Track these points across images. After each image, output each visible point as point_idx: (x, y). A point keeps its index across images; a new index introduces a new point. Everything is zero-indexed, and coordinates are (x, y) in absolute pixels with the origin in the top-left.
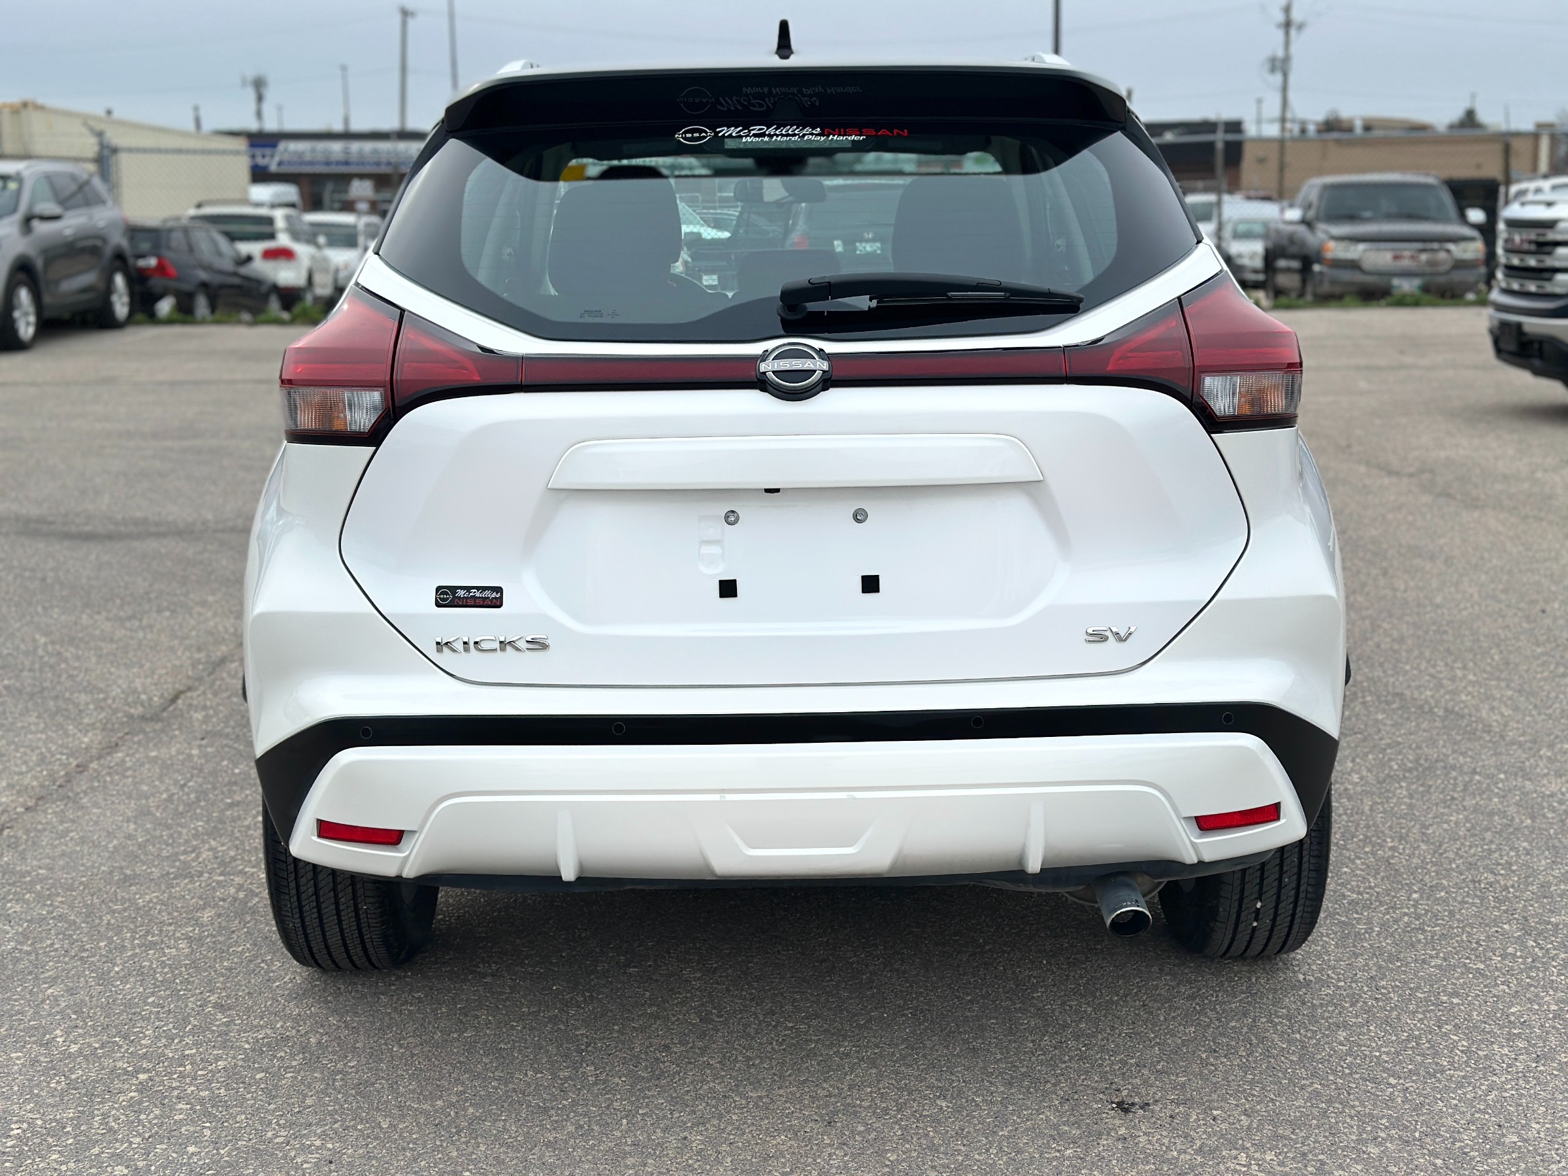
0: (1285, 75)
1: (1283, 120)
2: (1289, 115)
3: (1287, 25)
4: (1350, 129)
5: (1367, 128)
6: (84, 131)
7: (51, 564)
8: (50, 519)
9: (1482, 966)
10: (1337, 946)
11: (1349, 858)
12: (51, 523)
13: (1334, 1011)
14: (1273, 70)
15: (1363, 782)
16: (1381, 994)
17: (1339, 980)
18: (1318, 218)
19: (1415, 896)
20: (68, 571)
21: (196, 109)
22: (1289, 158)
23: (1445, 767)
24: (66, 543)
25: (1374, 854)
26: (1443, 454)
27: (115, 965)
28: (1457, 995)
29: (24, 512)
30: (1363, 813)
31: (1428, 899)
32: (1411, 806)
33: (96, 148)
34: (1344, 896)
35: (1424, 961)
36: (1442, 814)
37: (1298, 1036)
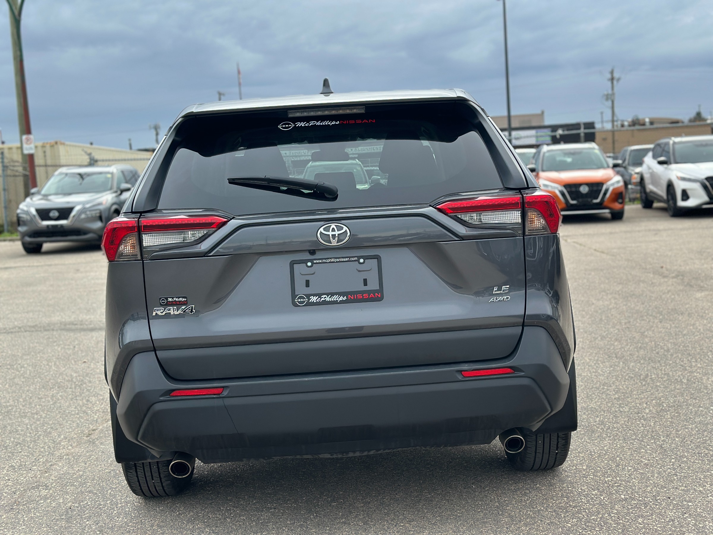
0: (613, 102)
1: (613, 121)
2: (615, 119)
3: (612, 79)
4: (644, 124)
5: (652, 123)
6: (83, 153)
7: (76, 342)
8: (75, 323)
9: (701, 489)
10: (639, 483)
11: (644, 445)
12: (76, 324)
13: (637, 510)
14: (607, 99)
15: (651, 413)
16: (658, 502)
17: (640, 497)
18: (629, 164)
19: (673, 460)
20: (84, 345)
21: (130, 140)
22: (616, 138)
23: (687, 405)
24: (82, 333)
25: (655, 443)
26: (688, 268)
27: (114, 510)
28: (690, 501)
29: (64, 320)
30: (650, 426)
31: (679, 462)
32: (671, 422)
33: (88, 160)
34: (642, 461)
35: (676, 488)
36: (685, 425)
37: (621, 521)
